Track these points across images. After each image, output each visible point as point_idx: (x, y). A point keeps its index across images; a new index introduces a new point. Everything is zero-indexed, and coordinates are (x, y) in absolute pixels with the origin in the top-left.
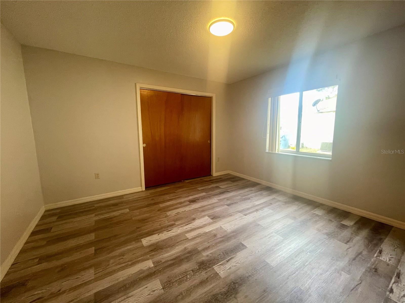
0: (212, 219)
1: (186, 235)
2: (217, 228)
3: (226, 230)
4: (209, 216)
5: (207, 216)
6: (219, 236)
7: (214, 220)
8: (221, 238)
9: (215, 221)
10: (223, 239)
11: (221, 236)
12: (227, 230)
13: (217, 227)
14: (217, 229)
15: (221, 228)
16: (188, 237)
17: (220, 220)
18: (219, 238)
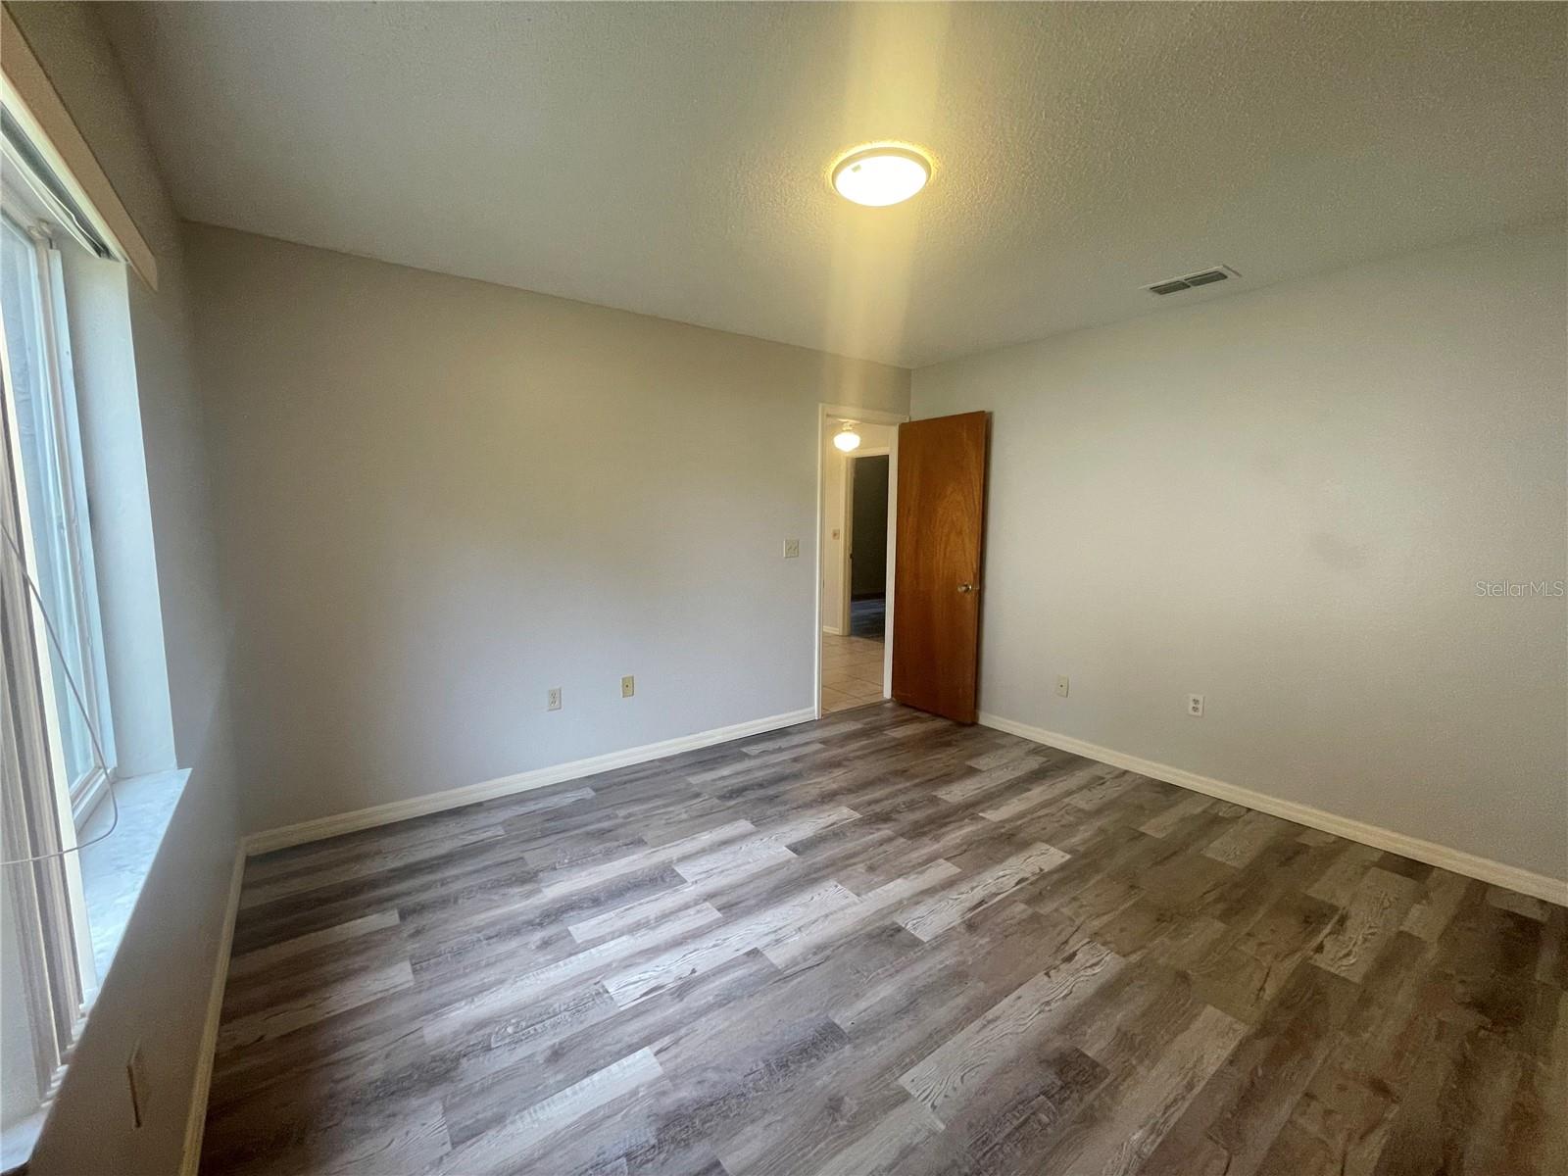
0: (899, 930)
1: (960, 870)
2: (870, 891)
3: (840, 887)
4: (915, 943)
5: (923, 943)
6: (861, 868)
7: (887, 922)
8: (855, 864)
9: (883, 917)
10: (847, 862)
11: (854, 867)
12: (836, 886)
13: (870, 894)
14: (871, 888)
15: (856, 891)
16: (949, 864)
17: (866, 927)
18: (860, 862)
